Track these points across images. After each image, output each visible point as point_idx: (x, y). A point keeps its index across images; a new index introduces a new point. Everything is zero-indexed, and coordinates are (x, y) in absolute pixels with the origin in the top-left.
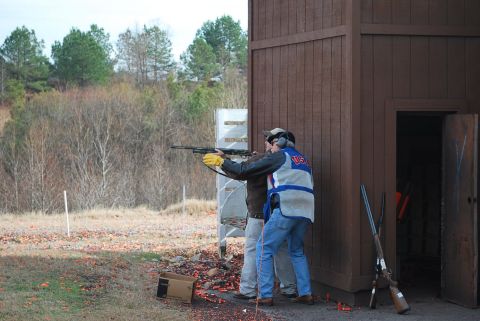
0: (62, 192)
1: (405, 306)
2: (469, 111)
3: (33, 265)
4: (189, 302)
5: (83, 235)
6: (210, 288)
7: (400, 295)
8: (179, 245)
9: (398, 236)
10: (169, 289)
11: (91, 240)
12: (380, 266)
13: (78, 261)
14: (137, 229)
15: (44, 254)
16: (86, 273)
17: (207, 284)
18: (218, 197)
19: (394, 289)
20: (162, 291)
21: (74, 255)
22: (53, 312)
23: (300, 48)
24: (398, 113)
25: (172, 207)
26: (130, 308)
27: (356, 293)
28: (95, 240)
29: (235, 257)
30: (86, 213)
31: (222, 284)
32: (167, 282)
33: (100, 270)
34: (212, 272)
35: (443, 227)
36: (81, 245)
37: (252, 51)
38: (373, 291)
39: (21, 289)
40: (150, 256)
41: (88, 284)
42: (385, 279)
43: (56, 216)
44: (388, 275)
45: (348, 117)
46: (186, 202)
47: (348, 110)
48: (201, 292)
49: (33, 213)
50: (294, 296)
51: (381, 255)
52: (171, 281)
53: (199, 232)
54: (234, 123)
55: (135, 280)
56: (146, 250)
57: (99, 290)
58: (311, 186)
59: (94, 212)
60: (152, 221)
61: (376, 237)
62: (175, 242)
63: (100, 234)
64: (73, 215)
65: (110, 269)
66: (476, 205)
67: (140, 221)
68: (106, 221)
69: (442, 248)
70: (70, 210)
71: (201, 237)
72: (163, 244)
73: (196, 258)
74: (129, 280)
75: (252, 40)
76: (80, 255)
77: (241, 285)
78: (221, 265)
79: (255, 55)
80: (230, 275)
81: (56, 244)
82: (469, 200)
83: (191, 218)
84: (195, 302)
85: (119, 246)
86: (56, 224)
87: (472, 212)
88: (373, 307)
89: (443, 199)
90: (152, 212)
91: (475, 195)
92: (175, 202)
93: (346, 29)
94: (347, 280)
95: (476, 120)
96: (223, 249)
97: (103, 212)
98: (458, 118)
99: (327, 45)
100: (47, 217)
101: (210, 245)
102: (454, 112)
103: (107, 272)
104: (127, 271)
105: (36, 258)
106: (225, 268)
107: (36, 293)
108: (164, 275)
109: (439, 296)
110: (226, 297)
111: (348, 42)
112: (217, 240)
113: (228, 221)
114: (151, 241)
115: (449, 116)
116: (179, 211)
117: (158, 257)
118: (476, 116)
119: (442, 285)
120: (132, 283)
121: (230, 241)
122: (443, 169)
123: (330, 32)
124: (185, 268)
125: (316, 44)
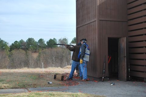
4: (61, 80)
10: (57, 77)
16: (40, 75)
20: (55, 77)
24: (108, 38)
27: (99, 78)
38: (103, 78)
45: (97, 38)
46: (68, 66)
49: (38, 68)
52: (57, 75)
58: (89, 54)
60: (61, 70)
66: (126, 58)
68: (52, 70)
79: (78, 29)
82: (124, 57)
84: (63, 80)
88: (103, 81)
89: (119, 57)
90: (61, 68)
91: (126, 56)
93: (96, 19)
94: (97, 75)
95: (125, 39)
98: (121, 39)
99: (92, 23)
102: (121, 38)
104: (49, 75)
109: (118, 80)
111: (97, 22)
115: (119, 39)
118: (125, 38)
119: (119, 77)
123: (93, 20)
125: (90, 24)
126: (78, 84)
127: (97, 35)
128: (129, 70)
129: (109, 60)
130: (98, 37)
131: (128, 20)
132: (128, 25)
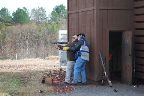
0: (15, 54)
1: (112, 85)
2: (129, 30)
3: (7, 74)
4: (51, 84)
5: (21, 66)
6: (57, 80)
7: (110, 82)
8: (48, 68)
9: (109, 65)
11: (24, 67)
12: (104, 74)
13: (20, 73)
14: (37, 64)
15: (10, 71)
16: (22, 76)
17: (56, 79)
18: (59, 55)
19: (108, 80)
20: (44, 81)
21: (19, 72)
22: (13, 87)
23: (82, 13)
24: (109, 31)
25: (47, 58)
26: (35, 86)
27: (98, 82)
28: (25, 67)
29: (64, 72)
30: (22, 60)
31: (60, 79)
32: (45, 79)
33: (26, 76)
34: (57, 76)
35: (122, 63)
36: (21, 69)
37: (69, 14)
38: (103, 81)
39: (4, 81)
40: (40, 72)
41: (23, 80)
42: (106, 77)
43: (14, 61)
44: (107, 76)
45: (95, 32)
46: (50, 56)
47: (95, 30)
48: (55, 82)
49: (7, 60)
50: (80, 82)
51: (105, 71)
52: (46, 79)
53: (54, 65)
54: (64, 34)
55: (36, 78)
56: (39, 70)
57: (26, 81)
59: (24, 59)
60: (41, 62)
61: (103, 66)
62: (47, 67)
63: (26, 66)
64: (18, 60)
65: (29, 76)
66: (131, 57)
67: (38, 62)
68: (28, 62)
69: (122, 69)
70: (18, 59)
71: (55, 66)
72: (44, 68)
73: (53, 72)
74: (34, 78)
75: (68, 11)
76: (21, 72)
77: (66, 80)
78: (60, 74)
79: (69, 15)
80: (63, 76)
81: (14, 69)
82: (129, 55)
83: (52, 61)
84: (53, 84)
85: (31, 69)
86: (14, 63)
87: (130, 58)
88: (103, 85)
89: (122, 55)
90: (41, 59)
91: (131, 54)
92: (47, 56)
93: (95, 8)
94: (95, 78)
95: (131, 33)
96: (61, 70)
97: (27, 59)
98: (126, 32)
99: (89, 12)
100: (11, 61)
101: (57, 68)
102: (125, 31)
103: (28, 76)
104: (34, 76)
105: (8, 72)
106: (61, 75)
107: (8, 82)
108: (44, 77)
109: (121, 82)
110: (62, 83)
111: (95, 12)
112: (59, 67)
113: (62, 62)
114: (41, 68)
115: (124, 32)
116: (49, 59)
117: (42, 72)
118: (131, 32)
119: (122, 79)
120: (35, 79)
121: (63, 67)
122: (122, 46)
123: (90, 9)
124: (50, 75)
125: (87, 12)
126: (73, 90)
127: (96, 28)
128: (135, 70)
129: (110, 56)
130: (97, 31)
131: (135, 8)
132: (135, 15)
